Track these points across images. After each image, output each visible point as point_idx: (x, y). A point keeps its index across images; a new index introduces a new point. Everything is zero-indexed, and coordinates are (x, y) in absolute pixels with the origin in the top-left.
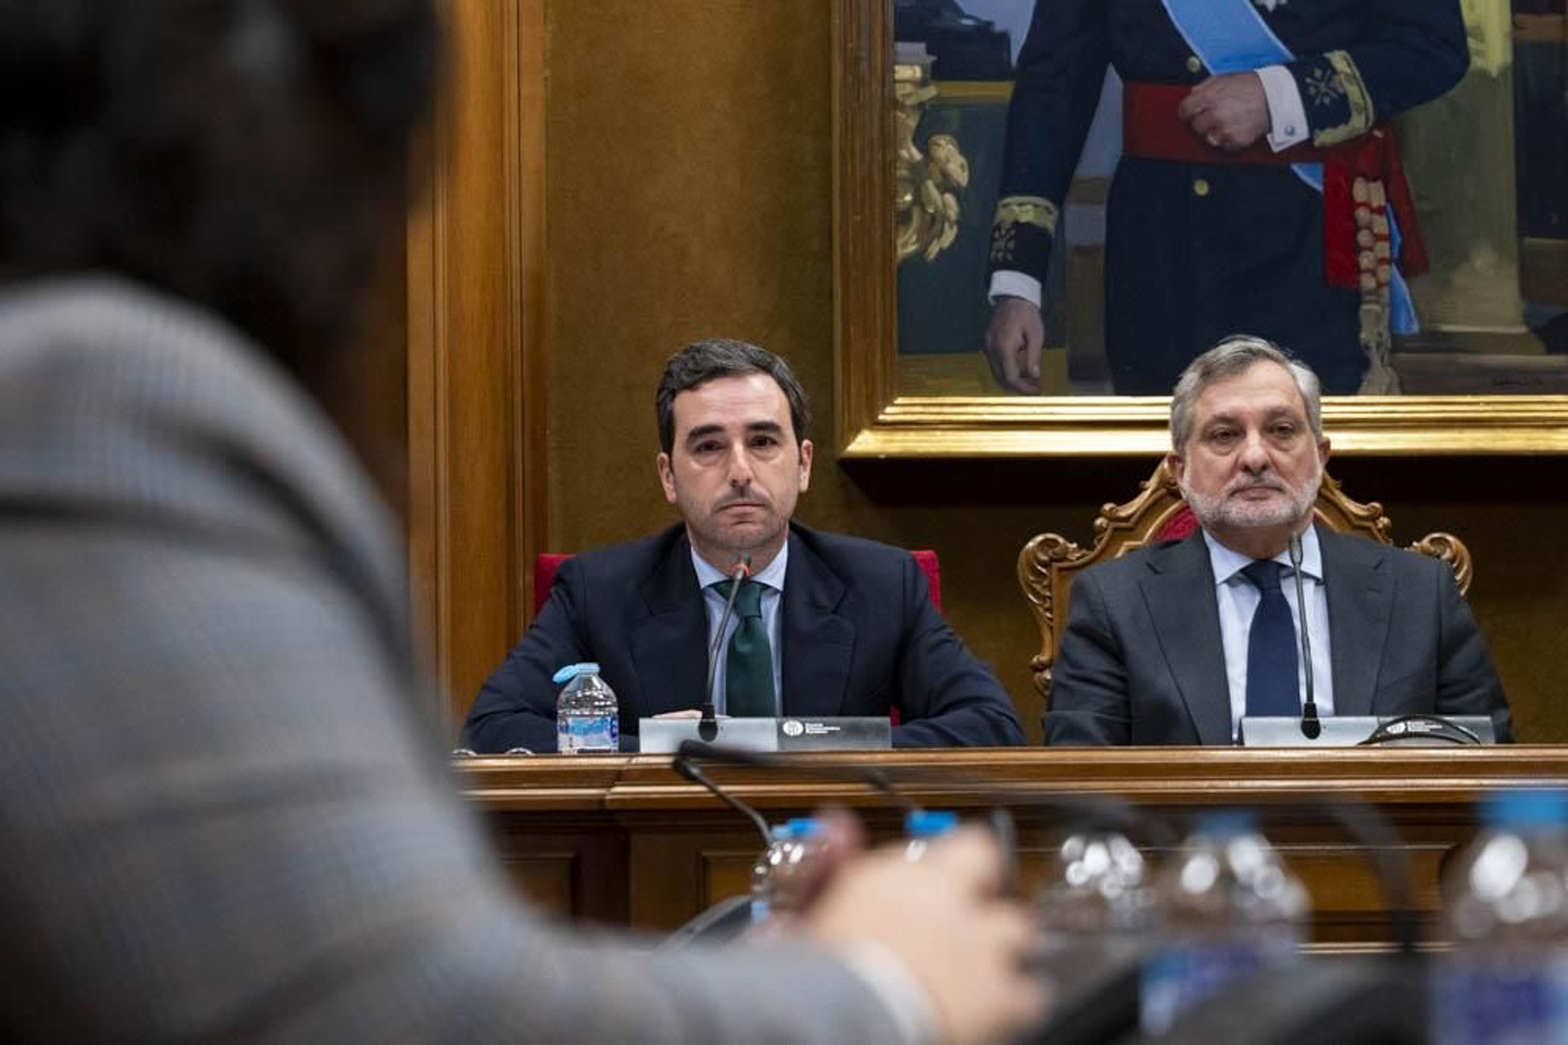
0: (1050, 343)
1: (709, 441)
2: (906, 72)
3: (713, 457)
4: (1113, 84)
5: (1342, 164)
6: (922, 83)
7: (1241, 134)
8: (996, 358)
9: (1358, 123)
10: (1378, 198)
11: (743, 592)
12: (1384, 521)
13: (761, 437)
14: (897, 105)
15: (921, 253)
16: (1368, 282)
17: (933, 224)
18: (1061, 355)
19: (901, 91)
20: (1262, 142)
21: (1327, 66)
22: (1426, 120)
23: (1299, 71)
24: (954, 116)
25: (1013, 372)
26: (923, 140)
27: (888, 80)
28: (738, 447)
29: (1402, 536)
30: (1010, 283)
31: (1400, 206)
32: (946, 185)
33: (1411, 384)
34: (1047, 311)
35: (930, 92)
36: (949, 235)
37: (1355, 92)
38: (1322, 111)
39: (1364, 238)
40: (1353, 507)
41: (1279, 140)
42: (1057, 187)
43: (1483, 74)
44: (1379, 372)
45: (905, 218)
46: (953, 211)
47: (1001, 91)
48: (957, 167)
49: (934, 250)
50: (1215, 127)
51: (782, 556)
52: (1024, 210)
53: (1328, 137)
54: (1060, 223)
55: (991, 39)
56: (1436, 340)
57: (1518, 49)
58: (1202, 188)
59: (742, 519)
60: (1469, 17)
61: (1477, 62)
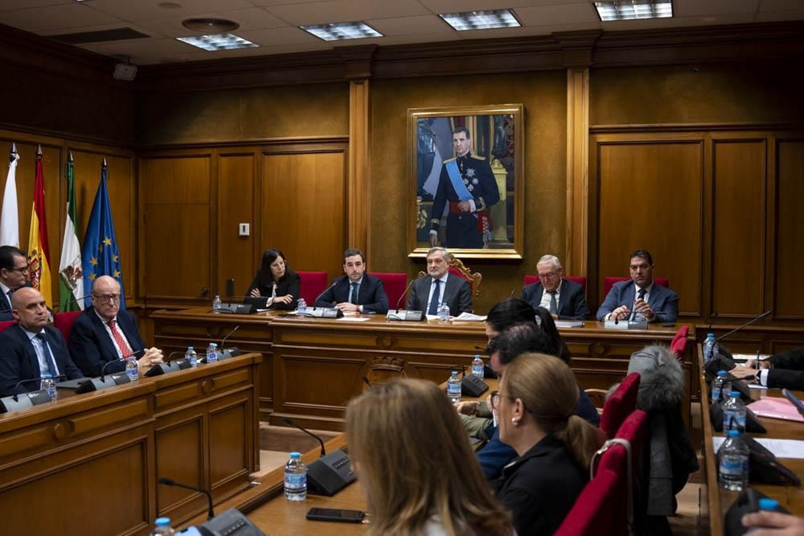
0: (438, 240)
1: (350, 265)
2: (419, 201)
3: (351, 267)
4: (448, 202)
5: (481, 214)
6: (421, 202)
7: (466, 210)
8: (430, 242)
9: (483, 208)
10: (486, 220)
11: (355, 284)
12: (470, 271)
13: (358, 264)
14: (417, 206)
15: (420, 228)
16: (484, 232)
17: (422, 223)
18: (440, 243)
19: (418, 204)
20: (469, 211)
21: (479, 200)
22: (493, 208)
23: (475, 200)
24: (425, 207)
25: (433, 244)
26: (421, 211)
27: (416, 202)
28: (354, 266)
29: (472, 273)
30: (433, 232)
31: (489, 220)
32: (424, 217)
33: (490, 247)
34: (438, 236)
35: (422, 204)
36: (424, 225)
37: (483, 204)
38: (478, 206)
39: (484, 225)
40: (466, 269)
41: (472, 211)
42: (439, 217)
43: (502, 201)
44: (485, 245)
45: (418, 222)
46: (425, 221)
47: (432, 203)
48: (425, 215)
49: (422, 227)
50: (463, 209)
51: (361, 280)
52: (435, 221)
53: (479, 210)
54: (440, 223)
55: (430, 196)
56: (493, 241)
57: (507, 197)
58: (460, 218)
59: (356, 276)
60: (500, 192)
61: (501, 199)
